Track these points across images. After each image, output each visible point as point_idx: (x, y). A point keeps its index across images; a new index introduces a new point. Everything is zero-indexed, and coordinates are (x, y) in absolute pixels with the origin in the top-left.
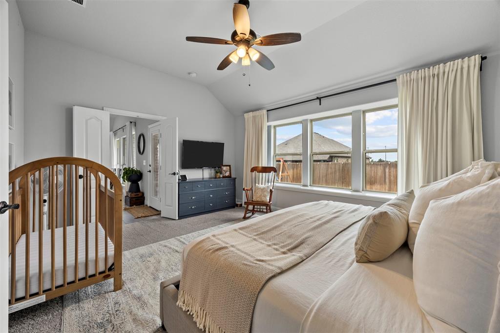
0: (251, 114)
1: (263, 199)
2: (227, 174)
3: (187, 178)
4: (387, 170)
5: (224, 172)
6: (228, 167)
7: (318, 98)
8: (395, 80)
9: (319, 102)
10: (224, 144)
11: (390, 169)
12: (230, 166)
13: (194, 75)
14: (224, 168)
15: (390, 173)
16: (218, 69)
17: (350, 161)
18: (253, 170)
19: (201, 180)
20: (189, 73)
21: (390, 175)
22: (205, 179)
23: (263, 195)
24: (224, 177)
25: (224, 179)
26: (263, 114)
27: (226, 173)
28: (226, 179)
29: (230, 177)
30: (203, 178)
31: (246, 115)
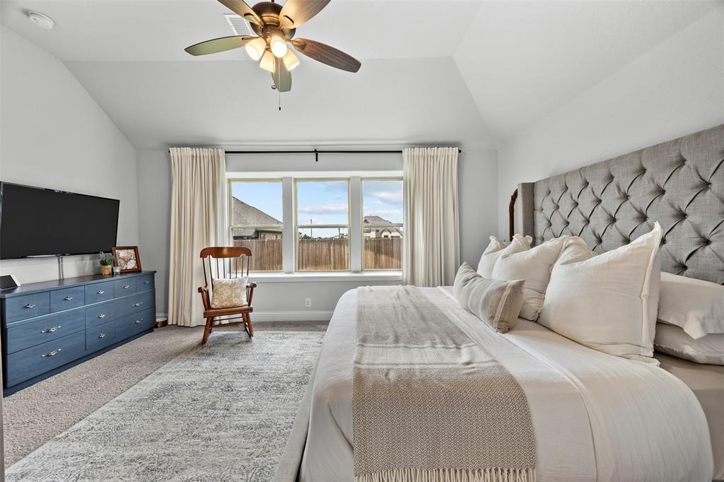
0: (188, 152)
1: (236, 301)
2: (131, 265)
3: (18, 284)
4: (332, 248)
5: (121, 262)
6: (132, 252)
7: (315, 151)
8: (401, 152)
9: (315, 157)
10: (119, 201)
11: (334, 246)
12: (135, 248)
13: (47, 23)
14: (122, 254)
15: (334, 250)
16: (187, 50)
17: (279, 237)
18: (204, 254)
19: (56, 285)
20: (27, 13)
21: (334, 253)
22: (66, 284)
23: (233, 295)
24: (123, 272)
25: (124, 276)
26: (218, 157)
27: (126, 262)
28: (129, 275)
29: (137, 270)
30: (61, 281)
31: (174, 152)
